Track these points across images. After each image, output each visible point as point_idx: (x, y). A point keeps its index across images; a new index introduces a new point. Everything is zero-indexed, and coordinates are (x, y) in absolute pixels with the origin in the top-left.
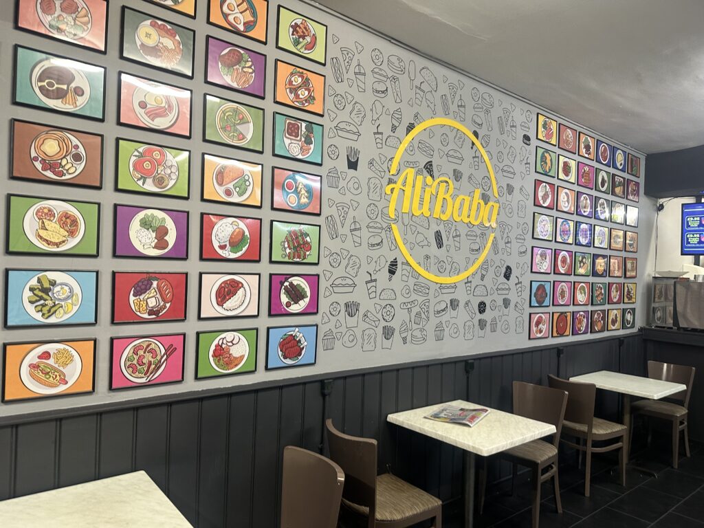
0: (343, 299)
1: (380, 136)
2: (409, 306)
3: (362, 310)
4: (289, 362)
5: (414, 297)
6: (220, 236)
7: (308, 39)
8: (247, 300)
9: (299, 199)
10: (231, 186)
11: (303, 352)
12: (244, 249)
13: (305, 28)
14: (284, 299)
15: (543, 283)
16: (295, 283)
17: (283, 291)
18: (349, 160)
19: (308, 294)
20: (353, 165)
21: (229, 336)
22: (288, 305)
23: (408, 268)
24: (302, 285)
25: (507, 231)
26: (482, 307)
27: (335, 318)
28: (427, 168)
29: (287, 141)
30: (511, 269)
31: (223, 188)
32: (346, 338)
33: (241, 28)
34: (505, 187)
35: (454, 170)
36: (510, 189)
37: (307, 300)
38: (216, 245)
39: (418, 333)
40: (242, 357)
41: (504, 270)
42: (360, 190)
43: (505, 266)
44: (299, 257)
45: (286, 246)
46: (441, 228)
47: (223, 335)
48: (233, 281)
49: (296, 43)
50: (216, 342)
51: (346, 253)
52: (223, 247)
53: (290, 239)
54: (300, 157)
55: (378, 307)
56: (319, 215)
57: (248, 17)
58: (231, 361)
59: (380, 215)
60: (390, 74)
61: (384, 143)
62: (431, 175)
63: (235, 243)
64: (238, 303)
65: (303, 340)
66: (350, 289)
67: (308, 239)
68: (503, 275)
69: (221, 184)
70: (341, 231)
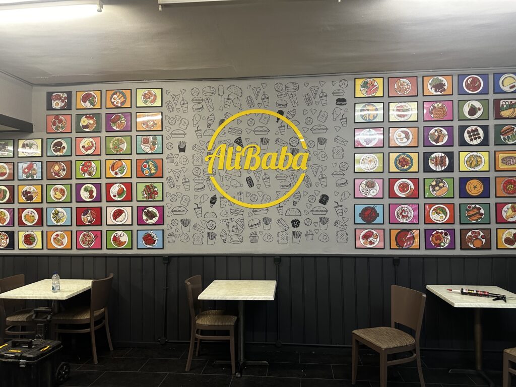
0: (179, 218)
1: (200, 132)
2: (227, 221)
3: (192, 224)
4: (148, 246)
5: (230, 216)
6: (113, 191)
7: (152, 98)
8: (126, 217)
9: (150, 171)
10: (117, 171)
11: (156, 242)
12: (124, 196)
13: (150, 93)
14: (145, 217)
15: (372, 206)
16: (150, 210)
17: (144, 214)
18: (179, 148)
19: (158, 215)
20: (182, 150)
21: (119, 233)
22: (147, 220)
23: (225, 200)
24: (154, 211)
25: (320, 170)
26: (296, 223)
27: (175, 227)
28: (237, 141)
29: (143, 147)
30: (327, 197)
31: (114, 172)
32: (182, 238)
33: (119, 105)
34: (316, 141)
35: (262, 139)
36: (321, 141)
37: (157, 218)
38: (112, 195)
39: (235, 238)
40: (125, 242)
41: (319, 198)
42: (187, 162)
43: (321, 194)
44: (152, 198)
45: (144, 193)
46: (252, 175)
47: (116, 232)
48: (120, 209)
49: (145, 102)
50: (113, 235)
51: (180, 194)
52: (115, 196)
53: (146, 190)
54: (150, 152)
55: (204, 222)
56: (162, 177)
57: (123, 99)
58: (121, 243)
59: (202, 173)
60: (204, 98)
61: (202, 134)
62: (240, 145)
63: (120, 193)
64: (122, 219)
65: (155, 237)
66: (185, 213)
67: (156, 189)
68: (318, 201)
69: (113, 171)
70: (176, 184)
